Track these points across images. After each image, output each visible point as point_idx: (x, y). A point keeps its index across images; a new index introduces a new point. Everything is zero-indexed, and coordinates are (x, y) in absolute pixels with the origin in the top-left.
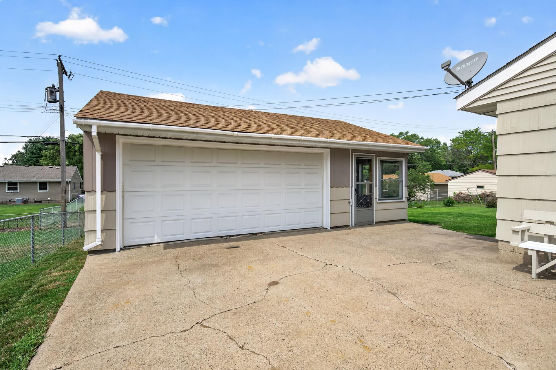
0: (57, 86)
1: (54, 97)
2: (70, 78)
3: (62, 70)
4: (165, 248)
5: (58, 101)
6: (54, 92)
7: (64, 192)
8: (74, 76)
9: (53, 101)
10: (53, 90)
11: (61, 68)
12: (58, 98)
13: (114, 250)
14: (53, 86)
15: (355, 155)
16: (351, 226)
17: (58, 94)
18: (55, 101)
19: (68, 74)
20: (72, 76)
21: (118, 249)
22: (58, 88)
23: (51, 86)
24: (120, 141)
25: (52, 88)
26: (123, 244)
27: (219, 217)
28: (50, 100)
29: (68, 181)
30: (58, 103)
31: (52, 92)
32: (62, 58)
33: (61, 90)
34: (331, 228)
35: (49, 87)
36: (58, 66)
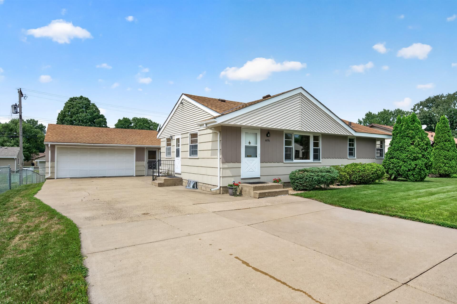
0: (18, 104)
1: (16, 111)
2: (25, 98)
3: (21, 94)
4: (70, 179)
5: (19, 113)
6: (17, 108)
7: (22, 164)
8: (27, 97)
9: (15, 113)
10: (16, 106)
11: (20, 94)
12: (18, 111)
13: (54, 179)
14: (16, 104)
15: (147, 149)
16: (145, 176)
17: (18, 108)
18: (17, 113)
19: (24, 96)
20: (26, 97)
21: (55, 179)
22: (19, 105)
23: (15, 104)
24: (56, 147)
25: (15, 105)
26: (57, 177)
27: (90, 171)
28: (14, 112)
29: (15, 158)
30: (18, 114)
31: (15, 108)
32: (21, 89)
33: (20, 106)
34: (136, 176)
35: (14, 105)
36: (18, 93)
